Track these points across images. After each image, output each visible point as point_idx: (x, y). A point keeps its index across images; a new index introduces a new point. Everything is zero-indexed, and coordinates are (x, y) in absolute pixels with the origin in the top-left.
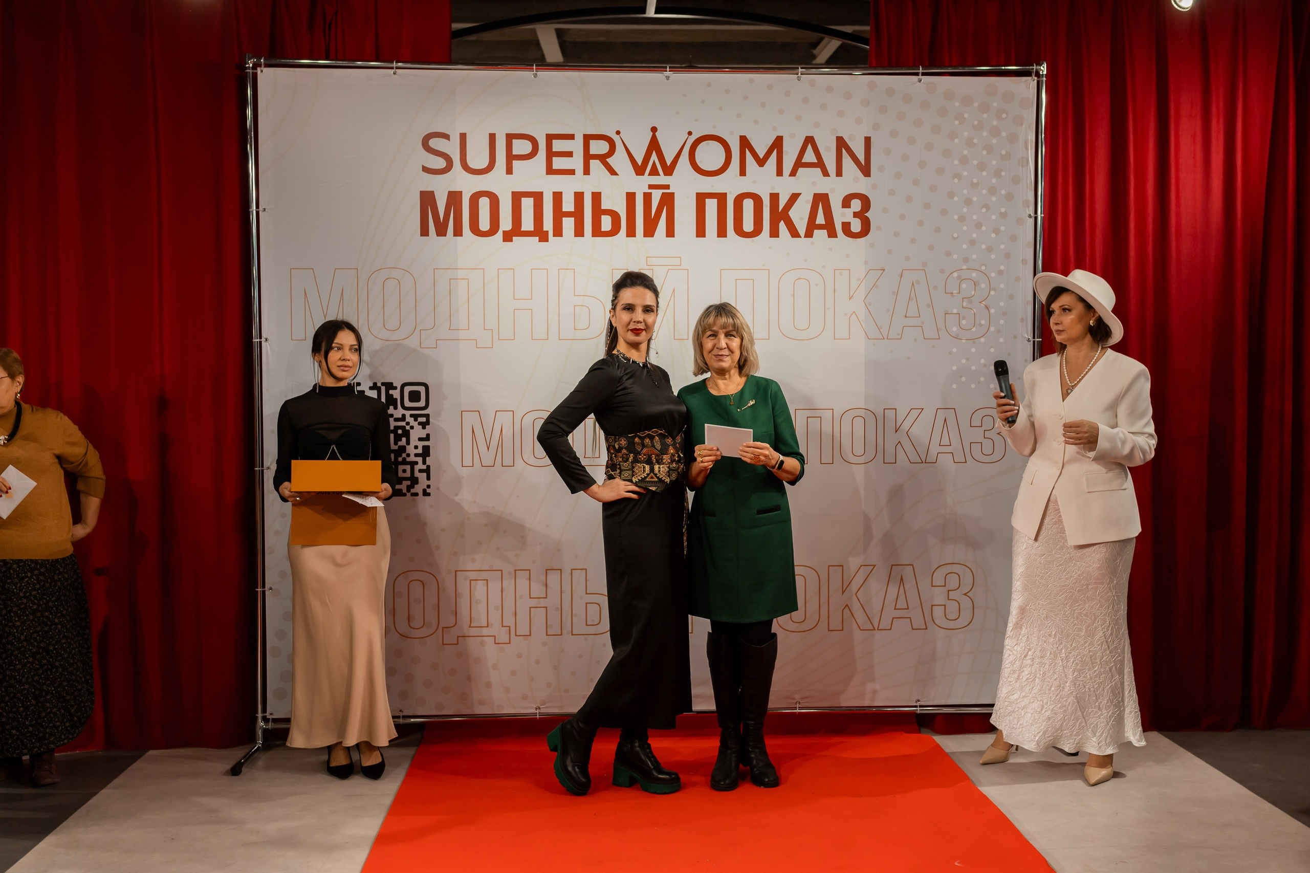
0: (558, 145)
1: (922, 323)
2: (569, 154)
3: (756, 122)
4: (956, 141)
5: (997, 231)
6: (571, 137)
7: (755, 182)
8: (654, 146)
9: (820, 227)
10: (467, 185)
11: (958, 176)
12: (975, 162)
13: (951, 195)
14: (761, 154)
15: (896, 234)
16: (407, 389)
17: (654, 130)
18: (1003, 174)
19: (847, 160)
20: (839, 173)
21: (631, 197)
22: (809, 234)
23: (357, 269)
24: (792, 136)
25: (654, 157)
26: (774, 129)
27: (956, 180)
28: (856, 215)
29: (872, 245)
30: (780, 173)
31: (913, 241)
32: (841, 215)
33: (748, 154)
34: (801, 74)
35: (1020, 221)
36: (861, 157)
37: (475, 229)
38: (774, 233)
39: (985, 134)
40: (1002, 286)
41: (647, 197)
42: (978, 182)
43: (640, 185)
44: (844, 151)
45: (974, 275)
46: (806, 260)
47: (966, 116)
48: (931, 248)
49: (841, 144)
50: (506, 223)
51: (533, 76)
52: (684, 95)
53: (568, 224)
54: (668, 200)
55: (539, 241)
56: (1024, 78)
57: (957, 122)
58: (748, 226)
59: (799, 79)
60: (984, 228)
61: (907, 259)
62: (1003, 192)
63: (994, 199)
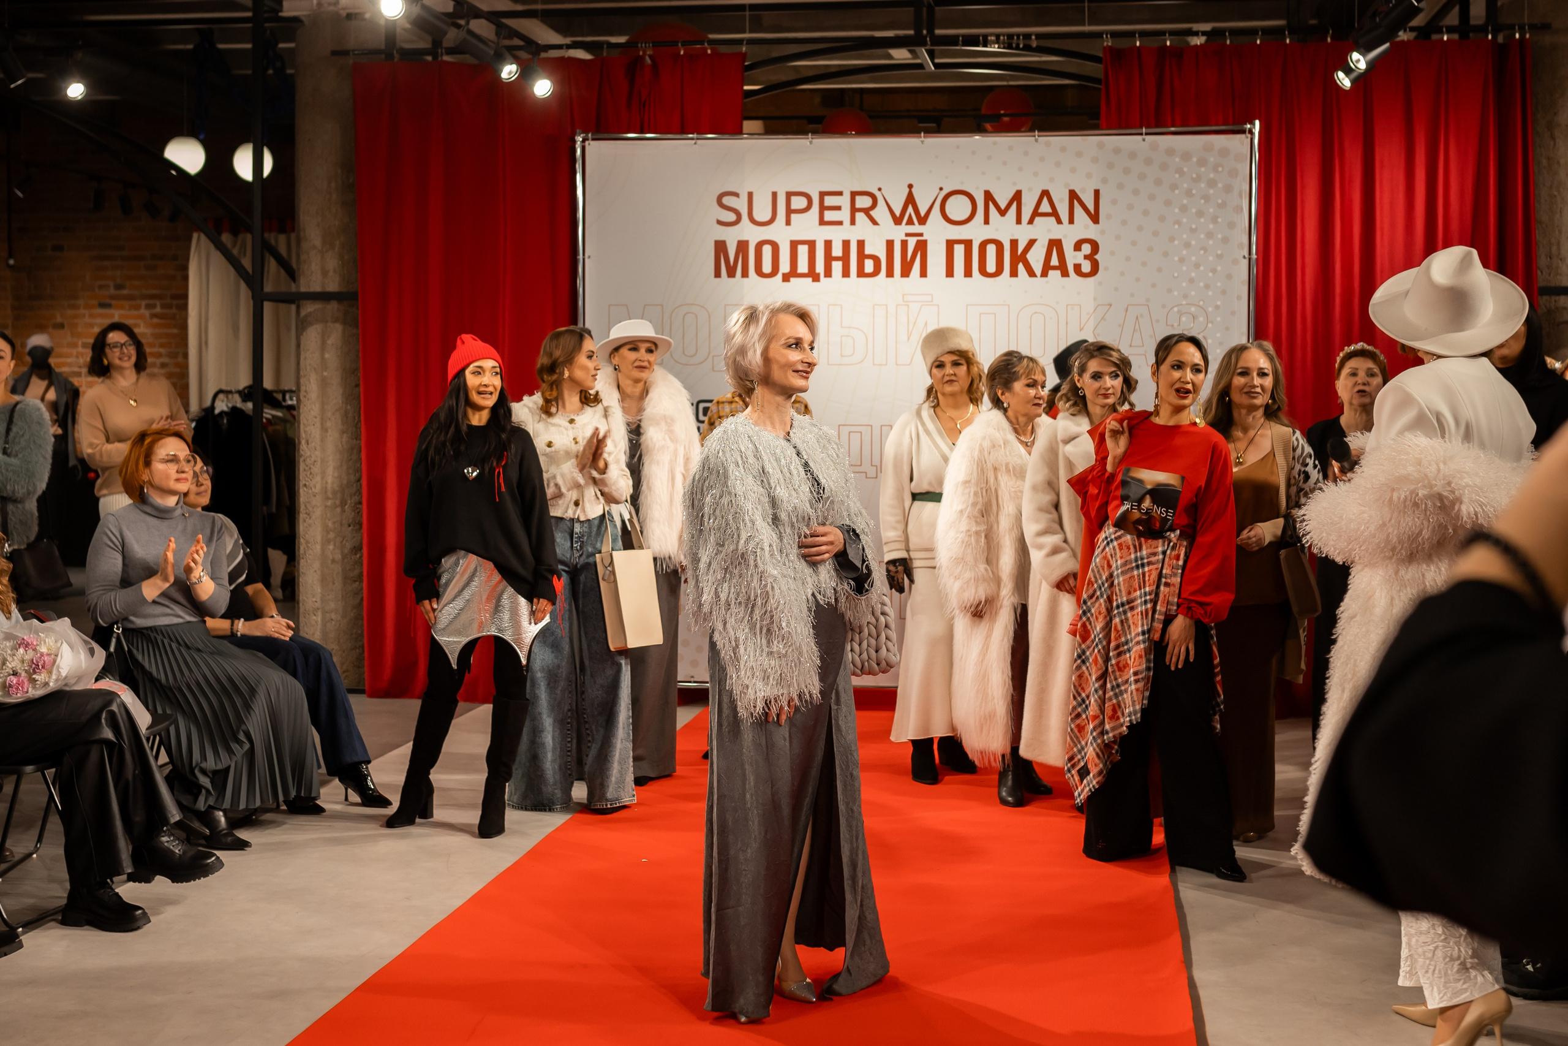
0: (829, 201)
1: (1146, 352)
2: (838, 208)
3: (998, 178)
4: (1177, 192)
5: (1214, 271)
6: (840, 193)
7: (997, 230)
8: (910, 200)
9: (1054, 268)
10: (752, 234)
11: (1179, 222)
12: (1194, 210)
13: (1172, 239)
14: (1003, 206)
15: (1122, 274)
16: (702, 406)
17: (910, 186)
18: (1219, 220)
19: (1078, 211)
20: (1071, 221)
21: (890, 244)
22: (1044, 274)
23: (662, 306)
24: (1030, 189)
25: (910, 210)
26: (1014, 184)
27: (1176, 226)
28: (1086, 257)
29: (1100, 284)
30: (1019, 221)
31: (1138, 279)
32: (1073, 258)
33: (991, 206)
34: (1038, 136)
35: (1235, 262)
36: (1091, 206)
37: (759, 272)
38: (1014, 273)
39: (1203, 185)
40: (1219, 319)
41: (904, 244)
42: (1196, 228)
43: (898, 233)
44: (1076, 202)
45: (1193, 309)
46: (1041, 297)
47: (1185, 169)
48: (1154, 285)
49: (1073, 196)
50: (785, 267)
51: (808, 143)
52: (937, 157)
53: (837, 266)
54: (922, 246)
55: (813, 281)
56: (1239, 136)
57: (1177, 176)
58: (991, 267)
59: (1036, 141)
60: (1202, 268)
61: (1132, 295)
62: (1219, 236)
63: (1211, 242)
